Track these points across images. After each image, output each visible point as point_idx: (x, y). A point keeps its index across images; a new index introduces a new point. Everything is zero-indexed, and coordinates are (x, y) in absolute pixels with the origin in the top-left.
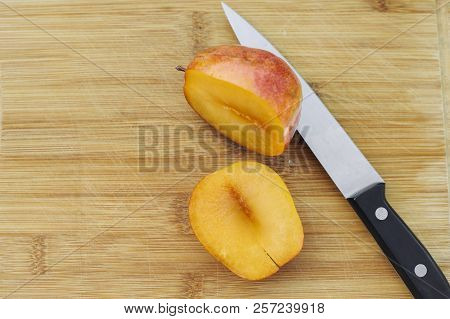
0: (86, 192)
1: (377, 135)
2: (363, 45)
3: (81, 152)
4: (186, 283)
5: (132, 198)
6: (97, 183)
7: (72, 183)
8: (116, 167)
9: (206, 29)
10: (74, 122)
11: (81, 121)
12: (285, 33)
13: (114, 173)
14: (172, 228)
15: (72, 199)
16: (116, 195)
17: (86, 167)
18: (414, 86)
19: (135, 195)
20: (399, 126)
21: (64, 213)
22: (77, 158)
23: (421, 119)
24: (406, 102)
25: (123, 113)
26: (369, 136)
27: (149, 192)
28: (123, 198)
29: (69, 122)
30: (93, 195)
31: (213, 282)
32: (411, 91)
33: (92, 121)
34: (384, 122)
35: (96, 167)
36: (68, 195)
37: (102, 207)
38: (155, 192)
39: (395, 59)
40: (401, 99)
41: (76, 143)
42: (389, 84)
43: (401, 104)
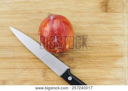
1: (103, 51)
2: (99, 23)
3: (16, 56)
5: (30, 70)
6: (20, 65)
7: (13, 65)
8: (26, 60)
10: (13, 47)
11: (15, 47)
12: (76, 19)
13: (25, 62)
14: (42, 78)
15: (13, 70)
18: (115, 35)
19: (32, 69)
20: (109, 48)
22: (14, 58)
23: (116, 46)
26: (100, 51)
27: (35, 68)
28: (28, 70)
29: (11, 47)
30: (19, 69)
32: (114, 37)
33: (18, 47)
34: (105, 47)
35: (20, 60)
36: (12, 69)
38: (37, 68)
39: (109, 27)
43: (111, 41)
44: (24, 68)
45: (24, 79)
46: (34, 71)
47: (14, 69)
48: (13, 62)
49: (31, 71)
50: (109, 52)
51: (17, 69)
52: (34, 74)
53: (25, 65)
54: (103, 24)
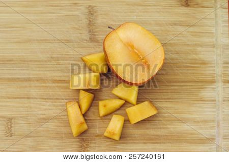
0: (33, 97)
1: (181, 71)
3: (31, 76)
4: (81, 143)
6: (38, 92)
7: (26, 92)
8: (48, 85)
9: (95, 15)
10: (27, 61)
11: (31, 61)
12: (135, 17)
13: (47, 87)
15: (26, 100)
16: (48, 99)
17: (33, 84)
18: (201, 46)
19: (57, 99)
20: (192, 67)
21: (22, 107)
22: (28, 80)
23: (204, 63)
24: (196, 54)
25: (52, 57)
26: (177, 72)
27: (64, 98)
28: (52, 101)
29: (25, 61)
30: (36, 98)
31: (95, 143)
32: (199, 49)
33: (36, 61)
34: (185, 65)
35: (38, 84)
36: (24, 98)
37: (40, 104)
38: (67, 98)
39: (191, 32)
40: (194, 53)
41: (28, 72)
42: (188, 45)
43: (194, 55)
44: (46, 97)
45: (44, 117)
46: (61, 102)
47: (28, 98)
48: (26, 86)
49: (55, 102)
50: (190, 73)
51: (32, 98)
52: (61, 108)
53: (46, 93)
54: (181, 25)
